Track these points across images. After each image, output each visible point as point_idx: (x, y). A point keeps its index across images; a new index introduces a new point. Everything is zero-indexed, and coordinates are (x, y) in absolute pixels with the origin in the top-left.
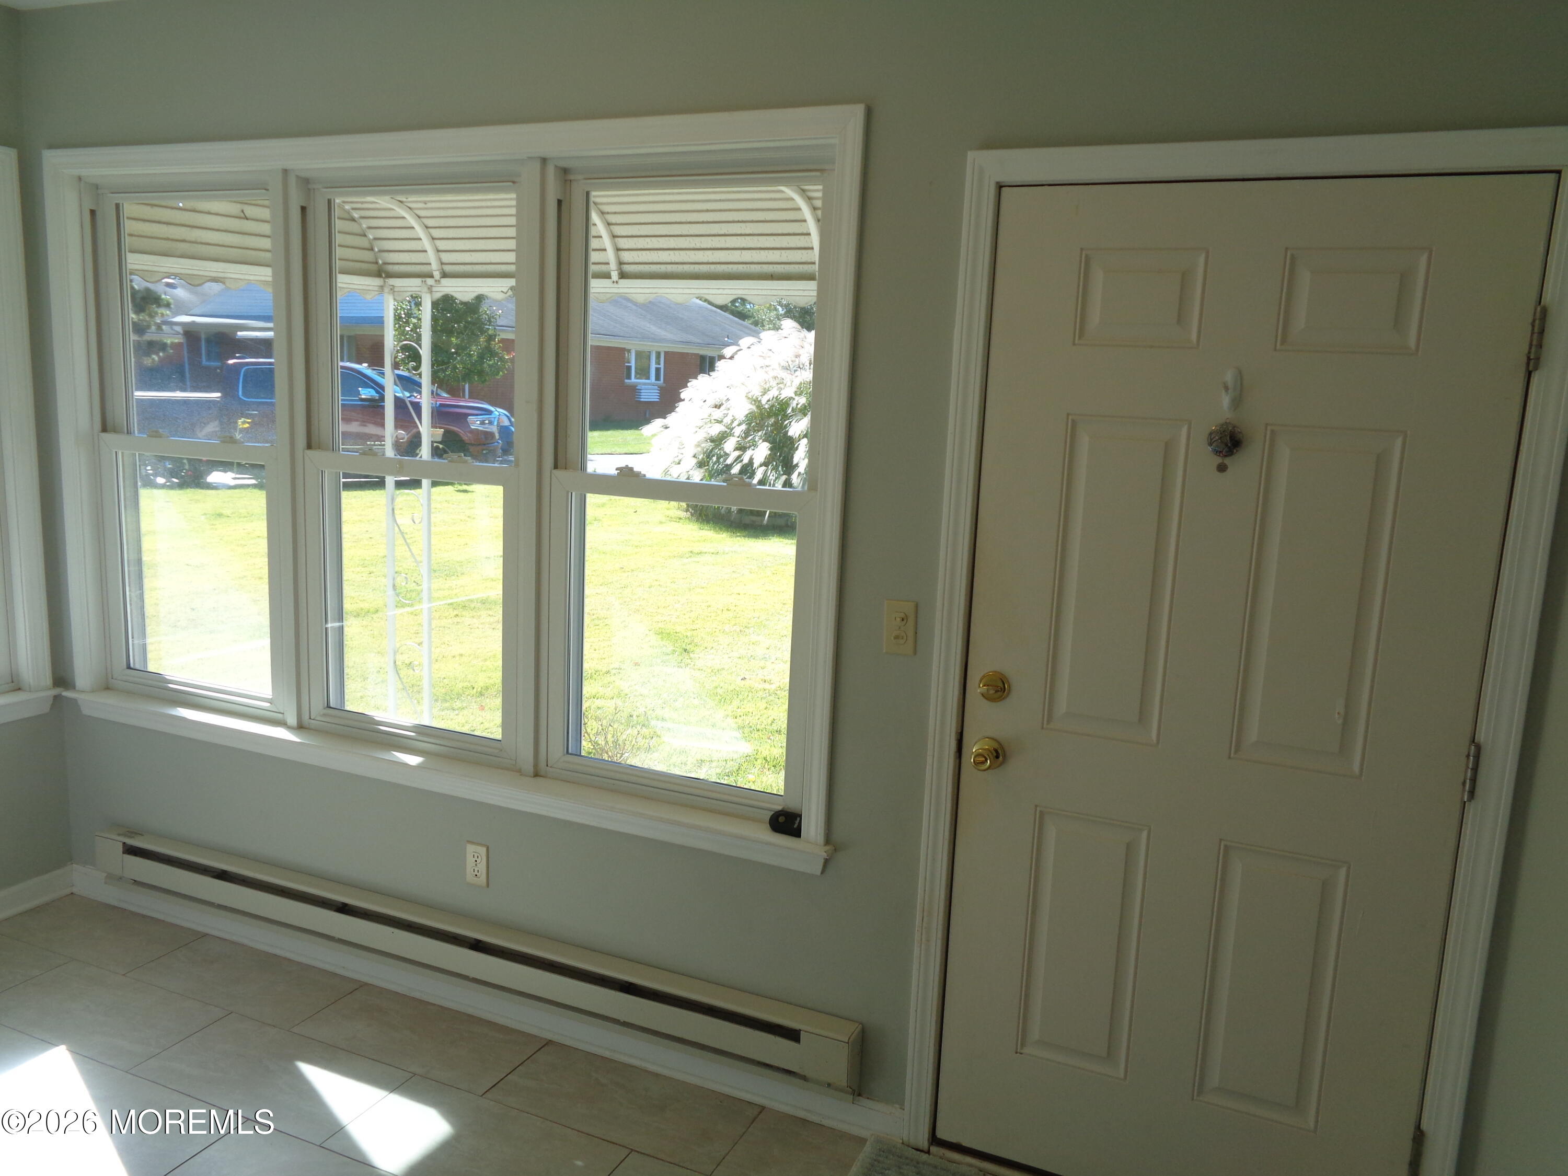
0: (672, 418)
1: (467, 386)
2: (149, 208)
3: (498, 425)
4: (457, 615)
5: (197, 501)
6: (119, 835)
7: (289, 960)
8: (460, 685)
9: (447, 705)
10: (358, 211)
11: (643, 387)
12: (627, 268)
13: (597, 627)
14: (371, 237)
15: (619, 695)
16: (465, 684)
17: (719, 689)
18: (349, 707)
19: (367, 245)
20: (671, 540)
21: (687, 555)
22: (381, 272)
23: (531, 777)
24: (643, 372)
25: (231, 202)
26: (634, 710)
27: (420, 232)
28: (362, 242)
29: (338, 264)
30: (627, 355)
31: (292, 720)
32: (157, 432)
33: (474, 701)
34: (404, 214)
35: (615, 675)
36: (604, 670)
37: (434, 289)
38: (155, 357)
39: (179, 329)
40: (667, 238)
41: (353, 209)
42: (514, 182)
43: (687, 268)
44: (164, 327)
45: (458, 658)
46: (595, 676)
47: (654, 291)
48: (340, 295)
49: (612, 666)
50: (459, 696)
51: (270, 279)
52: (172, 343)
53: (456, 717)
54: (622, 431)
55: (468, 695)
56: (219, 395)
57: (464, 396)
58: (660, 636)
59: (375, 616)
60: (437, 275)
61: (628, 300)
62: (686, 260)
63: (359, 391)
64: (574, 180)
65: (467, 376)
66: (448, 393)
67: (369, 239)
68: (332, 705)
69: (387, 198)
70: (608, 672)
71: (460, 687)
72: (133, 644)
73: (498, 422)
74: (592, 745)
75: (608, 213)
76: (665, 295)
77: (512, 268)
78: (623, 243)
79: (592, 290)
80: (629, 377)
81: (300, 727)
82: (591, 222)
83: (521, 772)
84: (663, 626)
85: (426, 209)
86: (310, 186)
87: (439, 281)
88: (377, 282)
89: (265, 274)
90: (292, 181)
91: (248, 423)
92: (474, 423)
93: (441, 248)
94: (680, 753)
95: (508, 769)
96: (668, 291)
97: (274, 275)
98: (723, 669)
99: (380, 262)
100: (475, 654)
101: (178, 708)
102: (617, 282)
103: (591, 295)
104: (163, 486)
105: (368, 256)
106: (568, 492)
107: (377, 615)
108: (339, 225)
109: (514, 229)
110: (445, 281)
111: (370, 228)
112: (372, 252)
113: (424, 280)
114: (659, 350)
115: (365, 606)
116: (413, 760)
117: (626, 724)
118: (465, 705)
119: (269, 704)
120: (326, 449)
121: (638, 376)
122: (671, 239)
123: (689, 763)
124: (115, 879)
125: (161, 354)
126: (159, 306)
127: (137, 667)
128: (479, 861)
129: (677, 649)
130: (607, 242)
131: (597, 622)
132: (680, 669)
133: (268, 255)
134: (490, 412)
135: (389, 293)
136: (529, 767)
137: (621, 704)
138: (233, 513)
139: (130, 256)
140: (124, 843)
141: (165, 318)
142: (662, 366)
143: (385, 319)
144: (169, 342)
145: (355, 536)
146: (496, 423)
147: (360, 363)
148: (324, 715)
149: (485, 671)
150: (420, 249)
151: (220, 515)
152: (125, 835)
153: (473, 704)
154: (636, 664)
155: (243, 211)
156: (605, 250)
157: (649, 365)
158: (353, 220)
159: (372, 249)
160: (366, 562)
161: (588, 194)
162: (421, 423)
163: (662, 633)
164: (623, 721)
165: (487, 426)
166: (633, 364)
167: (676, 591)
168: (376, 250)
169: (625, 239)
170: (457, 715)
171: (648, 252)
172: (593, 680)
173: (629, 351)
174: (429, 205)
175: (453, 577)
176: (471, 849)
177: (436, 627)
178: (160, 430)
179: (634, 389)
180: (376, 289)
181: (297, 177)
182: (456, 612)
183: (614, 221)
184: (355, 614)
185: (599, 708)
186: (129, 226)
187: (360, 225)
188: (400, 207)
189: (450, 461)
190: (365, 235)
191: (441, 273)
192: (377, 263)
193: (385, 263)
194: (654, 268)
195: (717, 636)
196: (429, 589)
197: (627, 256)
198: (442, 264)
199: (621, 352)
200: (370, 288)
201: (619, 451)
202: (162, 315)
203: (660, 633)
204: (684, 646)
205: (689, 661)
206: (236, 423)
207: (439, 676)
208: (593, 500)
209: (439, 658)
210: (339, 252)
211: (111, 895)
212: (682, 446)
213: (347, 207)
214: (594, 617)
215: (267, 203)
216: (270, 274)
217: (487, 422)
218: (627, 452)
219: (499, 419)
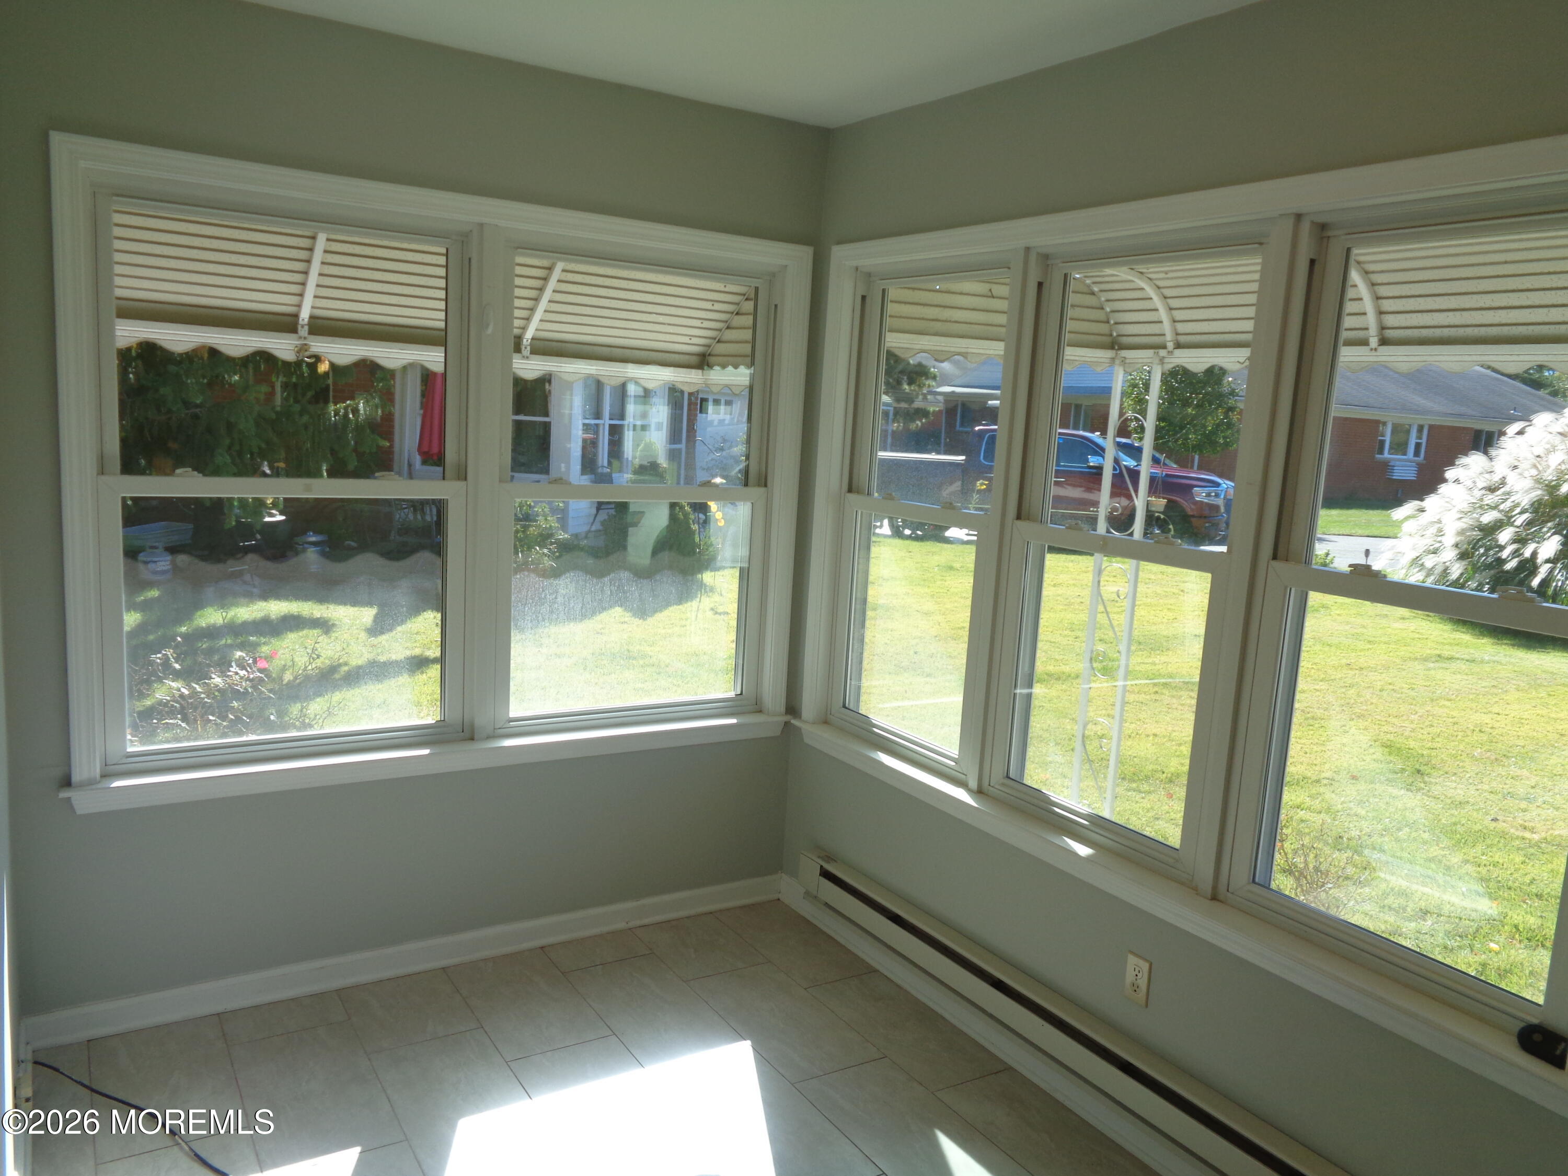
0: (1431, 502)
1: (1197, 457)
2: (911, 291)
3: (1225, 498)
4: (1156, 692)
5: (934, 553)
6: (819, 857)
7: (943, 1018)
8: (1151, 767)
9: (1134, 785)
10: (1098, 285)
11: (1398, 463)
12: (1390, 334)
13: (1311, 728)
14: (1108, 310)
15: (1328, 811)
16: (1155, 767)
17: (1459, 826)
18: (1028, 781)
19: (1103, 317)
20: (1413, 639)
21: (1433, 659)
22: (1114, 344)
23: (1208, 899)
24: (1399, 447)
25: (977, 281)
26: (1345, 832)
27: (1157, 302)
28: (1099, 315)
29: (1068, 337)
30: (1381, 428)
31: (973, 784)
32: (891, 495)
33: (1162, 786)
34: (1142, 284)
35: (1325, 785)
36: (1314, 778)
37: (1166, 360)
38: (919, 423)
39: (940, 398)
40: (1446, 297)
41: (1094, 283)
42: (1261, 244)
43: (1470, 332)
44: (929, 397)
45: (1151, 738)
46: (1302, 783)
47: (1424, 358)
48: (1067, 367)
49: (1323, 775)
50: (1147, 778)
51: (1002, 353)
52: (934, 411)
53: (1142, 800)
54: (1366, 511)
55: (1157, 779)
56: (963, 458)
57: (1192, 467)
58: (1387, 750)
59: (1075, 682)
60: (1170, 345)
61: (1386, 367)
62: (1469, 323)
63: (1088, 459)
64: (1334, 236)
65: (1198, 447)
66: (1176, 463)
67: (1106, 312)
68: (1011, 775)
69: (1125, 269)
70: (1318, 781)
71: (1150, 769)
72: (850, 684)
73: (1225, 495)
74: (1289, 865)
75: (1373, 272)
76: (1437, 363)
77: (1249, 337)
78: (1387, 305)
79: (1342, 359)
80: (1381, 451)
81: (979, 792)
82: (1350, 283)
83: (1197, 890)
84: (1392, 738)
85: (1168, 279)
86: (1049, 262)
87: (1172, 352)
88: (1109, 354)
89: (997, 349)
90: (1033, 258)
91: (985, 484)
92: (1199, 495)
93: (1177, 318)
94: (1399, 894)
95: (1182, 884)
96: (1438, 358)
97: (1006, 349)
98: (1468, 802)
99: (1115, 334)
100: (1170, 737)
101: (879, 753)
102: (1376, 350)
103: (1340, 364)
104: (909, 537)
105: (1103, 328)
106: (1286, 588)
107: (1077, 681)
108: (1072, 298)
109: (1256, 295)
110: (1178, 352)
111: (1108, 301)
112: (1107, 325)
113: (1156, 351)
114: (1421, 423)
115: (1066, 669)
116: (1083, 851)
117: (1332, 845)
118: (1152, 789)
119: (954, 764)
120: (1035, 521)
121: (1393, 451)
122: (1452, 298)
123: (1409, 909)
124: (810, 896)
125: (924, 421)
126: (927, 378)
127: (851, 707)
128: (1140, 975)
129: (1407, 768)
130: (1368, 305)
131: (1311, 722)
132: (1410, 793)
133: (1003, 330)
134: (1218, 485)
135: (1120, 365)
136: (1206, 886)
137: (1329, 821)
138: (961, 567)
139: (888, 334)
140: (821, 866)
141: (931, 389)
142: (1424, 441)
143: (1113, 391)
144: (931, 409)
145: (1067, 599)
146: (1222, 497)
147: (1093, 432)
148: (1003, 784)
149: (1178, 756)
150: (1156, 320)
151: (951, 568)
152: (823, 859)
153: (1161, 789)
154: (1354, 778)
155: (990, 290)
156: (1365, 314)
157: (1408, 439)
158: (1093, 293)
159: (1108, 322)
160: (1074, 626)
161: (1349, 250)
162: (1137, 495)
163: (1390, 746)
164: (1330, 841)
165: (1212, 498)
166: (1388, 439)
167: (1414, 699)
168: (1112, 322)
169: (1391, 301)
170: (1143, 798)
171: (1420, 314)
172: (1300, 788)
173: (1384, 424)
174: (1170, 275)
175: (1158, 652)
176: (1132, 960)
177: (1134, 702)
178: (894, 494)
179: (1386, 466)
180: (1107, 361)
181: (1038, 253)
182: (1156, 689)
183: (1379, 281)
184: (1056, 676)
185: (1302, 821)
186: (891, 308)
187: (1099, 298)
188: (1140, 279)
189: (1156, 542)
190: (1102, 308)
191: (1175, 344)
192: (1111, 335)
193: (1119, 336)
194: (1425, 333)
195: (1463, 761)
196: (1127, 666)
197: (1390, 320)
198: (1177, 334)
199: (1374, 425)
200: (1102, 360)
201: (1360, 532)
202: (929, 386)
203: (1389, 747)
204: (1417, 766)
205: (1422, 785)
206: (976, 484)
207: (1130, 753)
208: (1315, 598)
209: (1133, 735)
210: (1070, 325)
211: (807, 910)
212: (1440, 532)
213: (1088, 281)
214: (1309, 715)
215: (1007, 281)
216: (1003, 348)
217: (1213, 494)
218: (1370, 534)
219: (1226, 492)
